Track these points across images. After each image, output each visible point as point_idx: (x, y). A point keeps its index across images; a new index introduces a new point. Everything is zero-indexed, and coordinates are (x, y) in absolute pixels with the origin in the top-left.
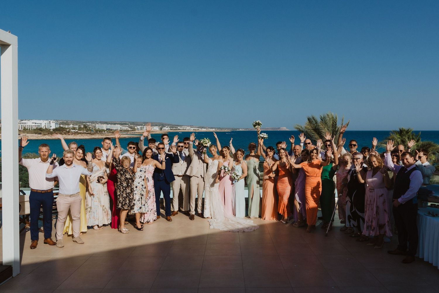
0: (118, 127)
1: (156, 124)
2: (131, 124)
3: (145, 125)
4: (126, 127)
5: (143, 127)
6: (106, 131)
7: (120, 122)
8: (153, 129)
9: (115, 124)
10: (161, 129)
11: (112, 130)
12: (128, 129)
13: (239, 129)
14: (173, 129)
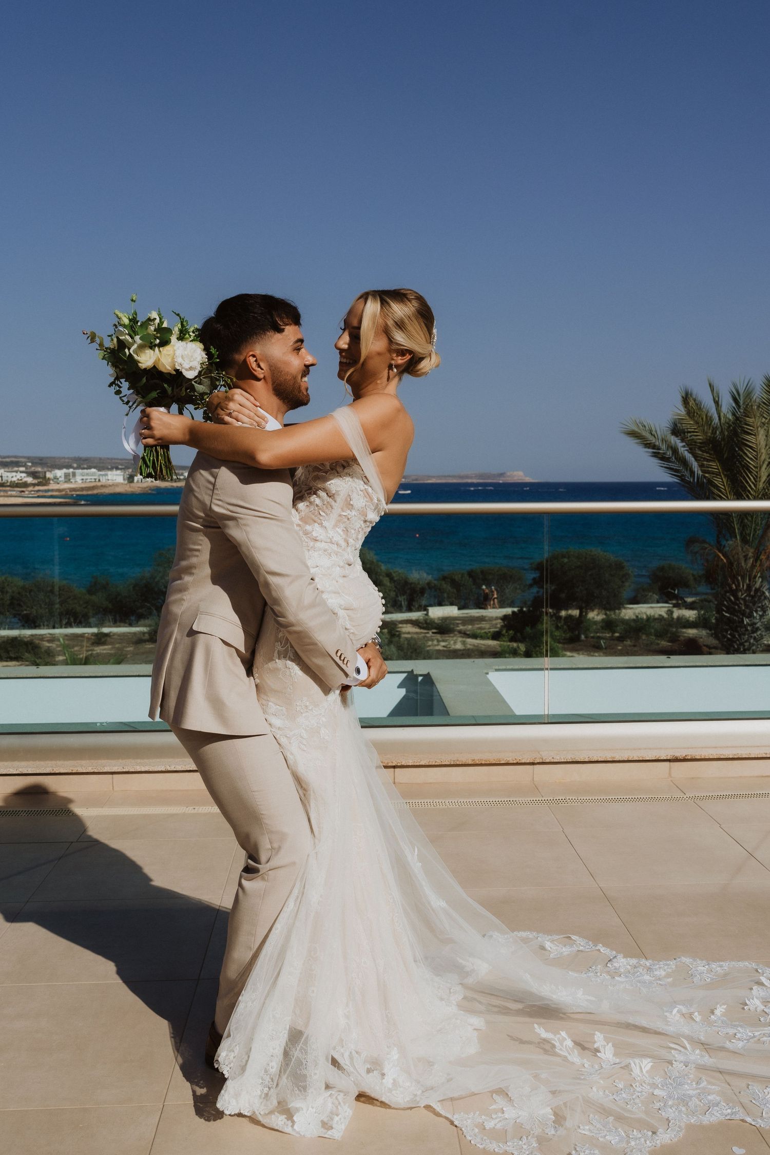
1: (117, 463)
2: (34, 464)
3: (79, 468)
4: (17, 472)
5: (74, 475)
8: (103, 480)
10: (131, 479)
12: (25, 479)
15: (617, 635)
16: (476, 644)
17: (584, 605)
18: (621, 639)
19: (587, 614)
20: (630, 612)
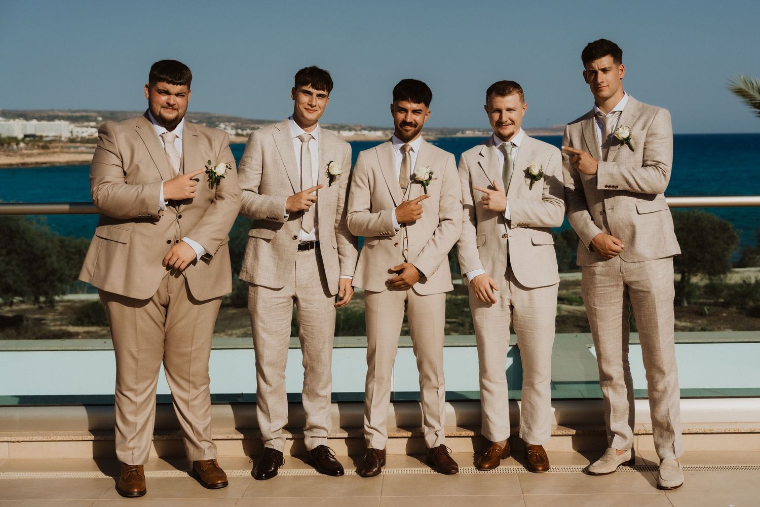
0: (62, 129)
2: (105, 118)
4: (87, 127)
6: (23, 140)
7: (70, 111)
9: (51, 118)
11: (41, 137)
13: (463, 131)
14: (245, 133)
15: (722, 300)
16: (571, 311)
17: (686, 270)
18: (726, 305)
19: (689, 279)
20: (737, 277)
